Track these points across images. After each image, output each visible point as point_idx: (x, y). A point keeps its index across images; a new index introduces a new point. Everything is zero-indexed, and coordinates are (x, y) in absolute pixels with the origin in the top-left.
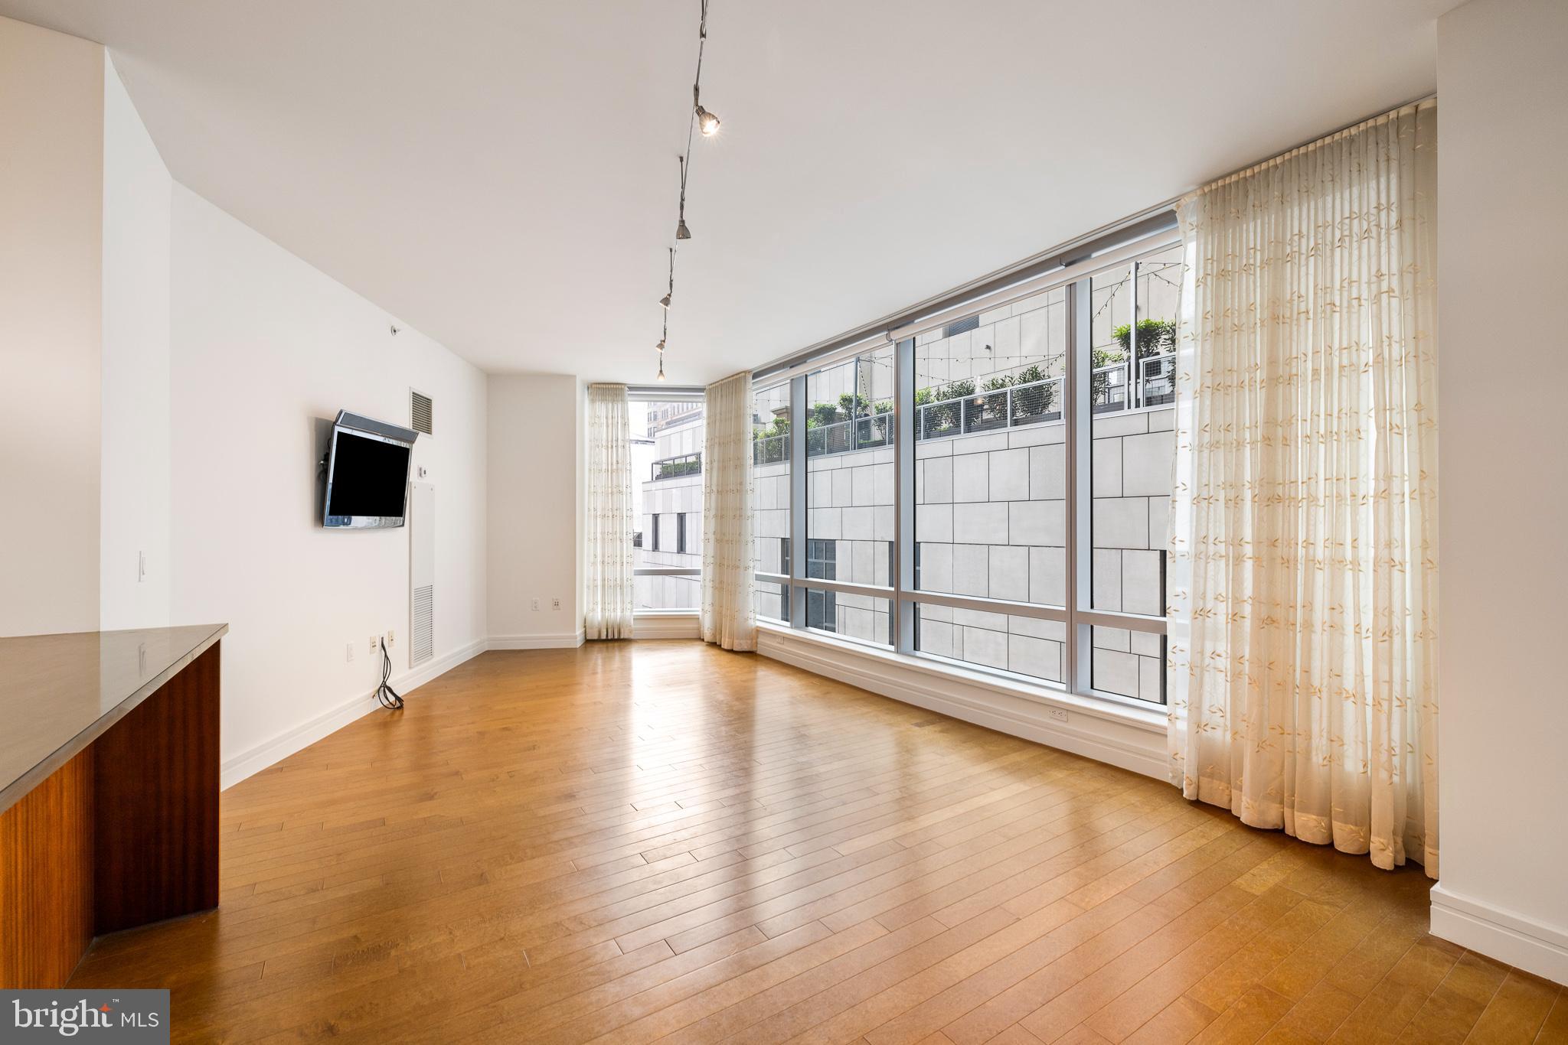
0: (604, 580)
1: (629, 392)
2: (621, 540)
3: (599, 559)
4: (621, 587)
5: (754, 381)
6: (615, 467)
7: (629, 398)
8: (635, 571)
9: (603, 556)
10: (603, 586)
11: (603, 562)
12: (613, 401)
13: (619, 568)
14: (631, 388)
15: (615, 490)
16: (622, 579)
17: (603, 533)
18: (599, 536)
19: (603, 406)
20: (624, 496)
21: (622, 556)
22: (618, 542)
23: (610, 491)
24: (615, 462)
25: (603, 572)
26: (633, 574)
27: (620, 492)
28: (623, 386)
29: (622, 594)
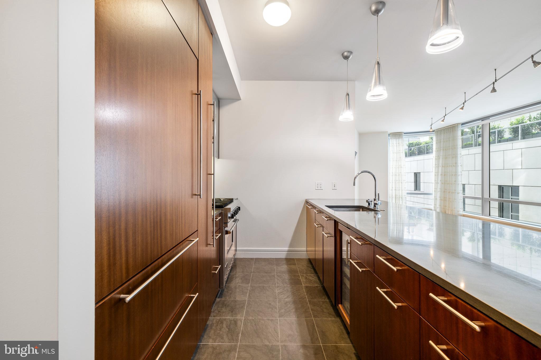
0: (396, 195)
1: (404, 135)
2: (402, 183)
3: (394, 188)
4: (402, 198)
5: (462, 126)
6: (399, 159)
7: (404, 137)
8: (407, 193)
9: (395, 188)
10: (395, 197)
11: (395, 190)
12: (398, 138)
13: (401, 192)
14: (405, 133)
15: (399, 166)
16: (402, 195)
17: (395, 180)
18: (394, 181)
19: (395, 140)
20: (403, 168)
21: (402, 188)
22: (401, 183)
23: (397, 167)
24: (399, 157)
25: (395, 193)
26: (406, 194)
27: (402, 167)
28: (402, 133)
29: (402, 200)
